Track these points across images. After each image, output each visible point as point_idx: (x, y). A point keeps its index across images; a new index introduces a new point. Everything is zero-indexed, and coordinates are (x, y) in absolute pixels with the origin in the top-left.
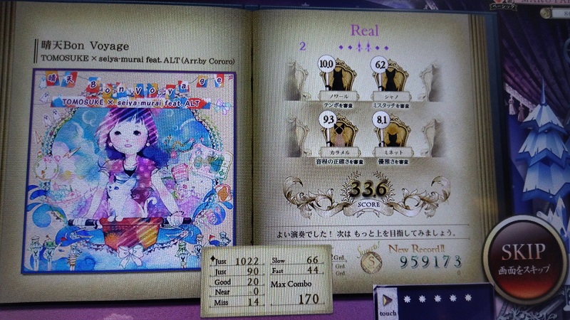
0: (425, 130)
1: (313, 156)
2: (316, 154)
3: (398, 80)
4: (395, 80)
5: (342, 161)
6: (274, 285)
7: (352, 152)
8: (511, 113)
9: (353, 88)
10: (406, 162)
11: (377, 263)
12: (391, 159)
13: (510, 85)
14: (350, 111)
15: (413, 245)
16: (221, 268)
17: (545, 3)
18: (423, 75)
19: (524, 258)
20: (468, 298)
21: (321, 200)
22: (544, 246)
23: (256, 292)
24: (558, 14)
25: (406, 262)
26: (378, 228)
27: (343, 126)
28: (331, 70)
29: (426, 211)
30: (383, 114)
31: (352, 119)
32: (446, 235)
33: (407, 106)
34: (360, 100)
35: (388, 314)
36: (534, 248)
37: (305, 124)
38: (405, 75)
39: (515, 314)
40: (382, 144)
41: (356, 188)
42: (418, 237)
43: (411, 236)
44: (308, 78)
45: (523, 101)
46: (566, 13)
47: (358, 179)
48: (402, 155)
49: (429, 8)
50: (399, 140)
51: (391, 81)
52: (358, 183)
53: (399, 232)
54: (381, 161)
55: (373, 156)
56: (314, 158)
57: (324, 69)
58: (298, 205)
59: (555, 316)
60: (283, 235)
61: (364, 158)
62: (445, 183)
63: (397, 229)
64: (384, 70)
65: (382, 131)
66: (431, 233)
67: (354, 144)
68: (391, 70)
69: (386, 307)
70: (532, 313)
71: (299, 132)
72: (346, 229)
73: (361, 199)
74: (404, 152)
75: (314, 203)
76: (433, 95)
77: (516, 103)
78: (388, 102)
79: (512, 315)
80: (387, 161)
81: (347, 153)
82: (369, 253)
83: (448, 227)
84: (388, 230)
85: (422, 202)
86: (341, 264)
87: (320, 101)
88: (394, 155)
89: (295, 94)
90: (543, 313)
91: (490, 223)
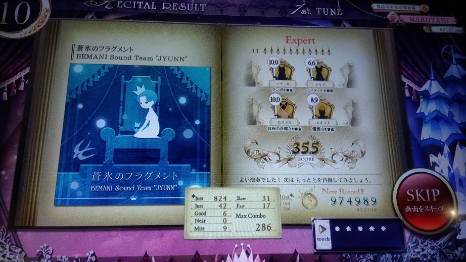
0: (345, 107)
1: (265, 124)
2: (267, 123)
3: (324, 73)
4: (322, 73)
5: (286, 129)
6: (238, 216)
7: (293, 122)
8: (407, 95)
9: (293, 78)
10: (332, 130)
11: (314, 201)
12: (321, 128)
13: (405, 76)
14: (291, 94)
15: (340, 189)
16: (199, 203)
17: (426, 22)
18: (342, 70)
19: (424, 200)
20: (383, 229)
21: (271, 155)
22: (438, 191)
23: (225, 221)
24: (435, 29)
25: (335, 201)
26: (314, 176)
27: (286, 104)
28: (277, 66)
29: (349, 165)
30: (314, 96)
31: (292, 99)
32: (364, 182)
33: (332, 91)
34: (298, 86)
35: (323, 240)
36: (431, 193)
37: (259, 102)
38: (329, 70)
39: (420, 241)
40: (315, 116)
41: (296, 147)
42: (343, 183)
43: (339, 182)
44: (261, 71)
45: (415, 87)
46: (441, 29)
47: (298, 141)
48: (330, 125)
49: (344, 26)
50: (327, 114)
51: (320, 74)
52: (298, 144)
53: (329, 179)
54: (314, 129)
55: (308, 125)
56: (266, 126)
57: (272, 66)
58: (255, 159)
59: (450, 244)
60: (244, 180)
61: (302, 126)
62: (362, 145)
63: (327, 177)
64: (314, 67)
65: (314, 108)
66: (353, 180)
67: (295, 116)
68: (319, 67)
69: (322, 234)
70: (433, 241)
71: (255, 108)
72: (291, 177)
73: (300, 155)
74: (330, 123)
75: (267, 157)
76: (350, 84)
77: (410, 89)
78: (318, 88)
79: (418, 242)
80: (319, 129)
81: (290, 122)
82: (307, 194)
83: (366, 177)
84: (321, 178)
85: (345, 158)
86: (287, 202)
87: (270, 87)
88: (323, 124)
89: (252, 83)
90: (442, 241)
91: (397, 173)
